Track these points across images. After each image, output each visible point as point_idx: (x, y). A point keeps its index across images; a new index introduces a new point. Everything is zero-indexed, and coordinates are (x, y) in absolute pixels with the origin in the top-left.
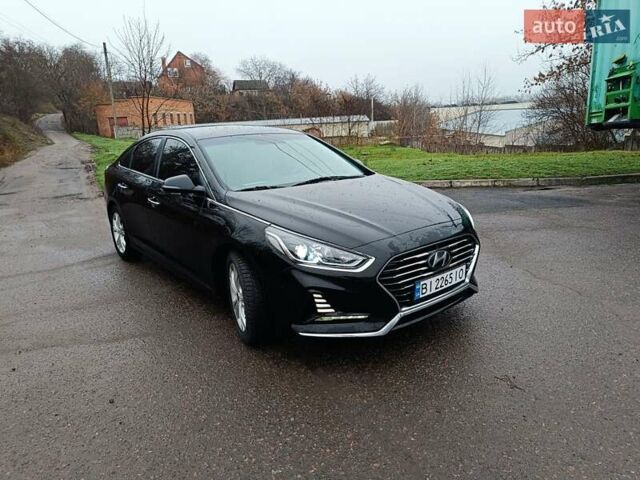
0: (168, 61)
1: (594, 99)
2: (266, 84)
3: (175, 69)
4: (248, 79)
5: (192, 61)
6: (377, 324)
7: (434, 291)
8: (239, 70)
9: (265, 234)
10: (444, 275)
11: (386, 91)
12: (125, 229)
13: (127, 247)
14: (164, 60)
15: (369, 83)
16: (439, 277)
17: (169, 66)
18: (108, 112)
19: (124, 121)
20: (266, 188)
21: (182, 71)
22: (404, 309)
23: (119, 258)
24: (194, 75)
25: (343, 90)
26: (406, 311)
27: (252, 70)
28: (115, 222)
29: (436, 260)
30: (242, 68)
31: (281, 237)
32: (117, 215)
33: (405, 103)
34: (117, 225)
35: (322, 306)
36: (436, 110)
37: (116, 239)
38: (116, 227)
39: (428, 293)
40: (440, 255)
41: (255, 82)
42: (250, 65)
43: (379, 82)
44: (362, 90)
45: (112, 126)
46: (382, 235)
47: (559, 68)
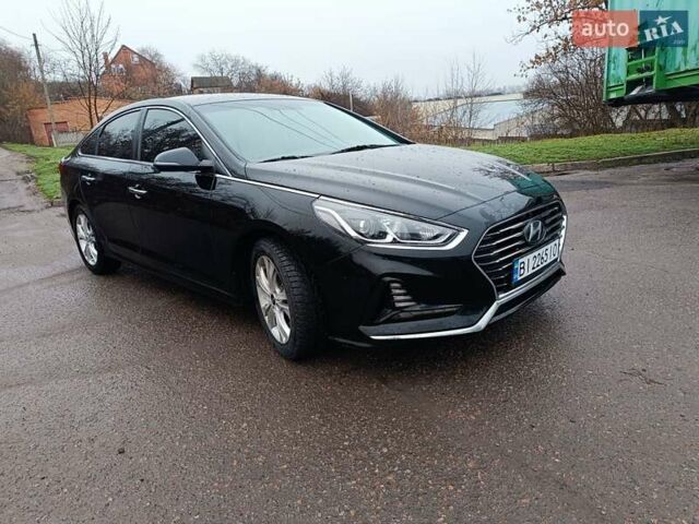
0: (111, 57)
1: (612, 72)
2: (229, 80)
3: (121, 66)
4: (207, 75)
5: (140, 56)
6: (471, 317)
7: (531, 271)
8: (196, 66)
9: (312, 209)
10: (540, 251)
11: (364, 85)
12: (95, 234)
13: (99, 256)
14: (106, 56)
15: (344, 76)
16: (536, 253)
17: (113, 62)
18: (44, 116)
19: (63, 126)
20: (294, 158)
21: (129, 68)
22: (501, 296)
23: (90, 273)
24: (144, 73)
25: (318, 84)
26: (503, 298)
27: (212, 65)
28: (79, 227)
29: (532, 232)
30: (200, 63)
31: (337, 212)
32: (82, 218)
33: (385, 97)
34: (83, 230)
35: (401, 299)
36: (419, 104)
37: (83, 250)
38: (81, 233)
39: (526, 274)
40: (536, 226)
41: (216, 78)
42: (208, 60)
43: (355, 76)
44: (338, 84)
45: (49, 133)
46: (469, 203)
47: (554, 49)
